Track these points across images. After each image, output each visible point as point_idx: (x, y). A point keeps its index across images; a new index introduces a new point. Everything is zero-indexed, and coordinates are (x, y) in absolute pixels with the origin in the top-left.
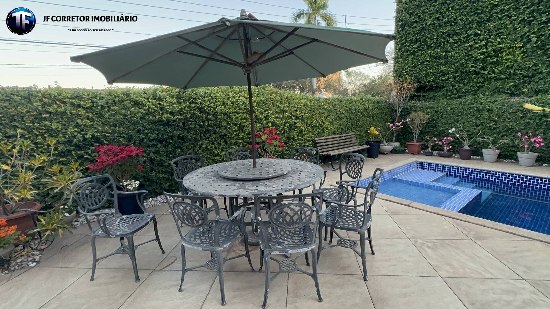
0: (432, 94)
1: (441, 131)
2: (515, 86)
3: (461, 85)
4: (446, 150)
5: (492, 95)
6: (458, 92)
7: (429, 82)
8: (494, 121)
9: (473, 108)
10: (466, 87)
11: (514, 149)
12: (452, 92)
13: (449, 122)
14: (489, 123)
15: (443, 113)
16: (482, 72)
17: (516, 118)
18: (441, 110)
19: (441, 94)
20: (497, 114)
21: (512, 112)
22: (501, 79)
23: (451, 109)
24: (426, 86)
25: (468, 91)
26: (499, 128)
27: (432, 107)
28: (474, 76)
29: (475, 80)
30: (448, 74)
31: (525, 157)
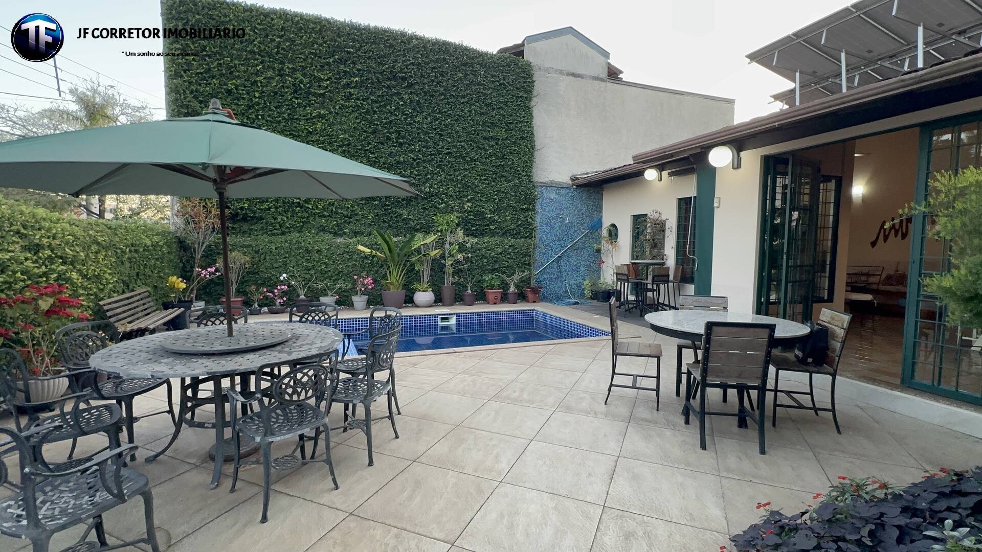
4: (278, 303)
5: (317, 234)
16: (307, 205)
17: (344, 260)
18: (262, 249)
19: (259, 227)
20: (326, 256)
21: (340, 254)
25: (292, 226)
26: (330, 271)
28: (298, 209)
29: (300, 214)
31: (359, 300)
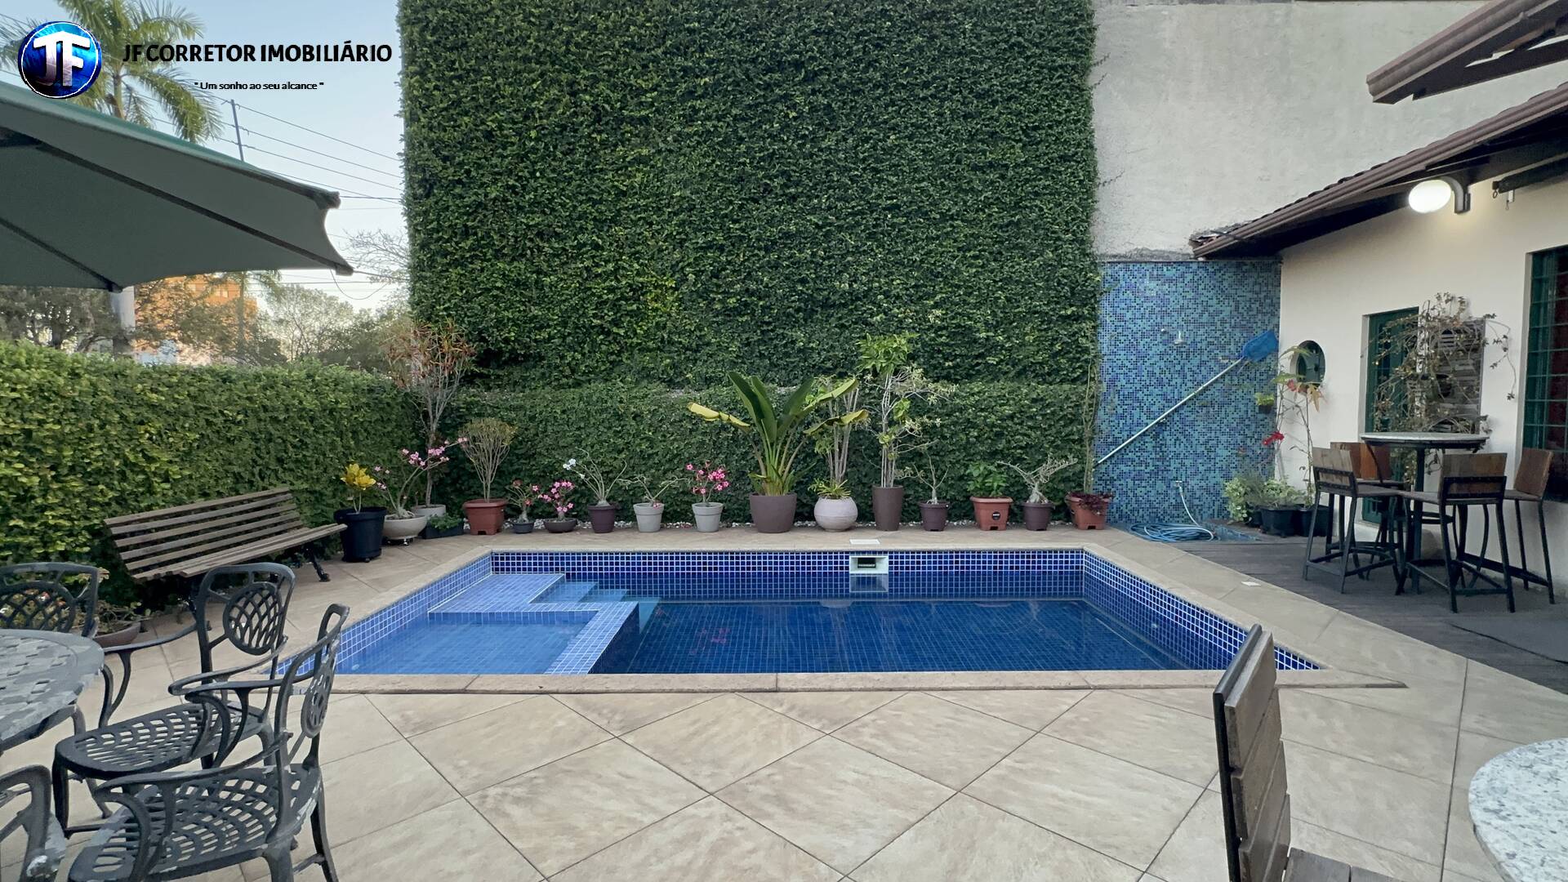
0: (517, 374)
1: (546, 466)
2: (674, 366)
3: (579, 356)
4: (561, 515)
5: (637, 382)
6: (573, 371)
7: (507, 341)
8: (648, 439)
9: (606, 409)
10: (588, 362)
11: (686, 499)
12: (561, 372)
13: (561, 444)
14: (640, 445)
15: (547, 421)
16: (615, 330)
17: (682, 434)
18: (541, 413)
19: (538, 374)
20: (651, 425)
21: (675, 421)
22: (649, 350)
23: (564, 412)
24: (500, 352)
25: (592, 370)
26: (657, 454)
27: (521, 407)
28: (601, 337)
29: (604, 348)
30: (549, 326)
31: (705, 512)
